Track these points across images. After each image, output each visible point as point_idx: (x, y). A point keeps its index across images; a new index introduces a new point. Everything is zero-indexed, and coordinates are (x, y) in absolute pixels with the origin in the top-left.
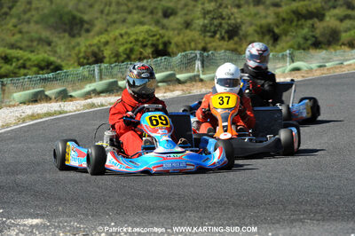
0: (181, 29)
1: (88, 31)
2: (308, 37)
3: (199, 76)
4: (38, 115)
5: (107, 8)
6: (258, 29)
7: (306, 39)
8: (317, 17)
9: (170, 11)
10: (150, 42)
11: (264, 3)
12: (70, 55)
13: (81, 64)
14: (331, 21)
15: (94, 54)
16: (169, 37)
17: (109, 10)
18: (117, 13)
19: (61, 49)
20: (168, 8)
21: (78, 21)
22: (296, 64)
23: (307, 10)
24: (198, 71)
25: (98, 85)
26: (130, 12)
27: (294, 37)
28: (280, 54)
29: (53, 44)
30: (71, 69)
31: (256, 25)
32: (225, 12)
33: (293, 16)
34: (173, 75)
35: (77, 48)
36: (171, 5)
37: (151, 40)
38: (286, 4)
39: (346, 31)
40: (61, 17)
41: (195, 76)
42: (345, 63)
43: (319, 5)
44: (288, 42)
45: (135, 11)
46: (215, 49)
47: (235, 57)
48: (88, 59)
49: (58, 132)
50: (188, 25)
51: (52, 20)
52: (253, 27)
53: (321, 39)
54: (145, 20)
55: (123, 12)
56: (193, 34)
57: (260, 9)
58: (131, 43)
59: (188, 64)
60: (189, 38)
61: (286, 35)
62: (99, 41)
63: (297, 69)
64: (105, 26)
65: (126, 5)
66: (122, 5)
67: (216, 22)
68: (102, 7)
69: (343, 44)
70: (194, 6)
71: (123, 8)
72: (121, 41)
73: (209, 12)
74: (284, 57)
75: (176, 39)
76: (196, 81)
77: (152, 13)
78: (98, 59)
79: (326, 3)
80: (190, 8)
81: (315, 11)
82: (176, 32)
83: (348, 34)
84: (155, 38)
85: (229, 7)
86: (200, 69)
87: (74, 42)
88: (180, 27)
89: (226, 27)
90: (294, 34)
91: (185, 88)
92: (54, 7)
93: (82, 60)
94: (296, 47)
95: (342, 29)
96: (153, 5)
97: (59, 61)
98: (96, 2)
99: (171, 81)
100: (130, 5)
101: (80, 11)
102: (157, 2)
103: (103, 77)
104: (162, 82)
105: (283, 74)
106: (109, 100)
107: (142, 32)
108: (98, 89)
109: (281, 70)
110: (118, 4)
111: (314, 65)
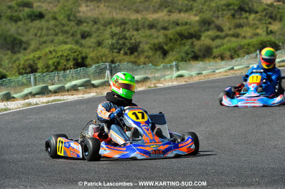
1: (25, 49)
2: (189, 52)
3: (108, 82)
5: (40, 32)
6: (152, 47)
7: (187, 54)
8: (196, 38)
9: (86, 34)
10: (72, 57)
11: (156, 27)
12: (12, 67)
13: (21, 74)
14: (205, 40)
15: (31, 66)
16: (86, 53)
17: (41, 34)
18: (47, 35)
19: (6, 62)
20: (85, 32)
21: (17, 42)
22: (181, 72)
23: (188, 33)
25: (33, 89)
26: (56, 35)
27: (179, 52)
28: (169, 65)
30: (13, 78)
31: (151, 44)
32: (128, 34)
33: (177, 36)
34: (89, 81)
35: (17, 62)
36: (87, 29)
37: (73, 55)
38: (172, 28)
39: (216, 48)
40: (5, 39)
41: (105, 82)
42: (217, 71)
43: (197, 28)
44: (174, 56)
45: (60, 34)
46: (120, 62)
47: (135, 67)
48: (26, 70)
49: (4, 124)
50: (99, 44)
52: (148, 45)
53: (198, 53)
54: (66, 40)
55: (51, 35)
56: (105, 51)
57: (154, 31)
58: (58, 57)
59: (101, 73)
60: (100, 54)
61: (172, 51)
62: (34, 56)
63: (181, 76)
64: (38, 45)
65: (54, 29)
66: (51, 29)
67: (121, 42)
68: (35, 31)
69: (215, 58)
70: (104, 30)
72: (52, 56)
73: (116, 34)
74: (171, 67)
75: (92, 55)
76: (106, 85)
77: (73, 35)
78: (33, 70)
79: (202, 26)
80: (101, 31)
81: (194, 33)
83: (218, 49)
84: (75, 54)
85: (131, 30)
86: (109, 77)
87: (15, 57)
88: (94, 46)
89: (128, 45)
90: (178, 50)
91: (98, 91)
93: (21, 70)
94: (180, 59)
95: (214, 46)
96: (74, 29)
97: (4, 72)
98: (31, 27)
99: (88, 85)
100: (57, 29)
101: (19, 34)
102: (77, 27)
103: (37, 83)
104: (81, 86)
105: (171, 80)
106: (42, 100)
107: (66, 49)
108: (34, 92)
109: (169, 77)
110: (48, 29)
111: (193, 72)
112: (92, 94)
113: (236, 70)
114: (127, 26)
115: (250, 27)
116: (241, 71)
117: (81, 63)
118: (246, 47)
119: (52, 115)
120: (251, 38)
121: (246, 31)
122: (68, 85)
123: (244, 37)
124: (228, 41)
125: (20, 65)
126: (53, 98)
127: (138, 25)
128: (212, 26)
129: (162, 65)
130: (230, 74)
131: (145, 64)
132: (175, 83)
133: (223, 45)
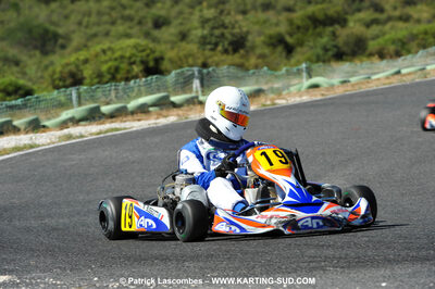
0: (175, 43)
1: (63, 47)
2: (328, 47)
3: (197, 97)
4: (5, 150)
5: (86, 19)
7: (326, 50)
8: (339, 23)
9: (161, 20)
10: (138, 59)
11: (274, 7)
12: (42, 77)
13: (57, 88)
14: (355, 26)
15: (72, 75)
16: (161, 52)
17: (88, 22)
18: (98, 24)
19: (32, 70)
20: (160, 17)
21: (51, 36)
22: (315, 80)
23: (326, 15)
24: (197, 92)
25: (76, 111)
26: (113, 23)
27: (312, 48)
28: (295, 69)
29: (22, 65)
30: (44, 95)
31: (265, 35)
32: (227, 20)
33: (309, 22)
34: (167, 97)
35: (51, 69)
36: (163, 13)
37: (140, 56)
38: (301, 9)
39: (373, 39)
40: (30, 31)
41: (193, 98)
42: (374, 77)
43: (339, 8)
44: (304, 53)
45: (119, 21)
46: (217, 65)
47: (241, 74)
48: (64, 81)
49: (29, 170)
50: (183, 36)
51: (19, 35)
52: (262, 38)
53: (345, 49)
54: (129, 31)
55: (106, 23)
56: (191, 47)
57: (270, 15)
58: (116, 59)
59: (185, 84)
60: (185, 52)
61: (301, 46)
62: (78, 59)
63: (316, 86)
64: (84, 40)
65: (109, 14)
66: (104, 14)
67: (217, 32)
68: (79, 17)
69: (371, 55)
70: (191, 14)
71: (106, 18)
72: (107, 58)
73: (208, 20)
74: (299, 72)
75: (171, 54)
76: (194, 104)
77: (140, 23)
78: (77, 81)
79: (349, 5)
80: (186, 16)
81: (335, 15)
82: (169, 46)
83: (376, 42)
84: (144, 54)
85: (232, 13)
86: (199, 89)
87: (46, 61)
88: (174, 39)
89: (229, 37)
90: (311, 44)
91: (180, 112)
92: (22, 19)
93: (57, 82)
94: (314, 58)
95: (369, 36)
96: (142, 13)
97: (30, 85)
98: (72, 11)
99: (164, 104)
100: (114, 14)
101: (53, 23)
102: (146, 10)
103: (83, 101)
104: (154, 105)
105: (299, 93)
106: (90, 130)
107: (129, 46)
108: (77, 116)
109: (296, 89)
110: (100, 13)
111: (335, 80)
112: (172, 118)
113: (405, 75)
114: (227, 6)
115: (427, 5)
116: (413, 76)
117: (153, 68)
118: (421, 36)
119: (107, 153)
120: (429, 22)
121: (421, 11)
122: (132, 105)
123: (419, 21)
124: (392, 28)
125: (54, 72)
126: (107, 126)
127: (245, 5)
128: (366, 4)
129: (284, 70)
130: (396, 81)
131: (256, 67)
132: (305, 98)
133: (384, 34)
